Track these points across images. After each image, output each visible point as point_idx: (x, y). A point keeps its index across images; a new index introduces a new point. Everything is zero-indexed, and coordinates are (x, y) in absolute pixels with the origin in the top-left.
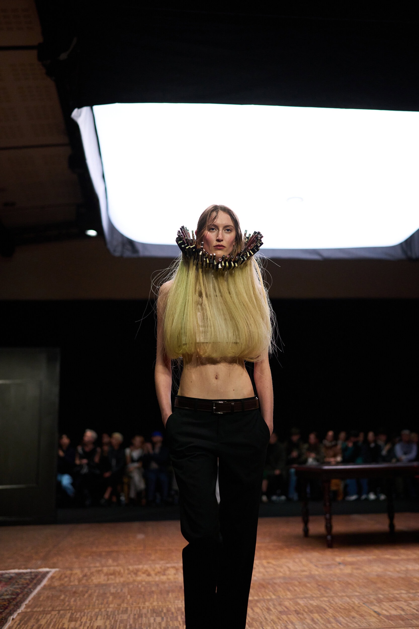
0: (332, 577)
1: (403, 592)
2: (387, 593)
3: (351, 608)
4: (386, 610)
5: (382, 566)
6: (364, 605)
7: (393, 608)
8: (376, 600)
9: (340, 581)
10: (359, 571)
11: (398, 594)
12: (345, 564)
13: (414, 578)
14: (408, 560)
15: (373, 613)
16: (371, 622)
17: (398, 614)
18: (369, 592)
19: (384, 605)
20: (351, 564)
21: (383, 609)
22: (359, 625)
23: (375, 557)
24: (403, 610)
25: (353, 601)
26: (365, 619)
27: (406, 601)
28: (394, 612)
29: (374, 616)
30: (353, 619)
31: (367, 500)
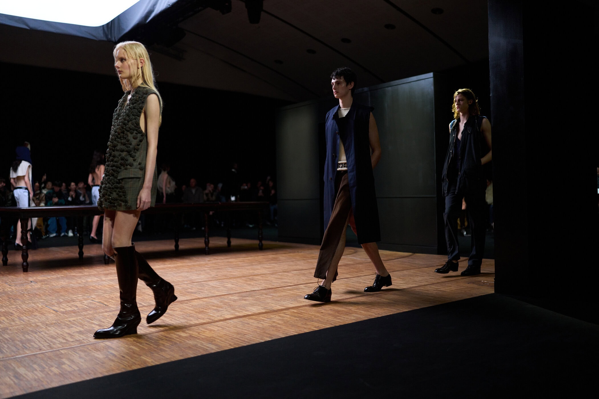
0: (22, 291)
1: (80, 296)
2: (67, 298)
3: (34, 310)
4: (63, 308)
5: (67, 281)
6: (45, 307)
7: (69, 306)
8: (56, 303)
9: (29, 294)
10: (48, 285)
11: (75, 297)
12: (36, 282)
13: (91, 286)
14: (89, 275)
15: (52, 311)
16: (50, 317)
17: (73, 309)
18: (52, 299)
19: (63, 305)
20: (41, 281)
21: (61, 308)
22: (39, 320)
23: (63, 275)
24: (77, 307)
25: (37, 306)
26: (45, 316)
27: (80, 301)
28: (70, 309)
29: (52, 313)
30: (35, 317)
31: (66, 236)
